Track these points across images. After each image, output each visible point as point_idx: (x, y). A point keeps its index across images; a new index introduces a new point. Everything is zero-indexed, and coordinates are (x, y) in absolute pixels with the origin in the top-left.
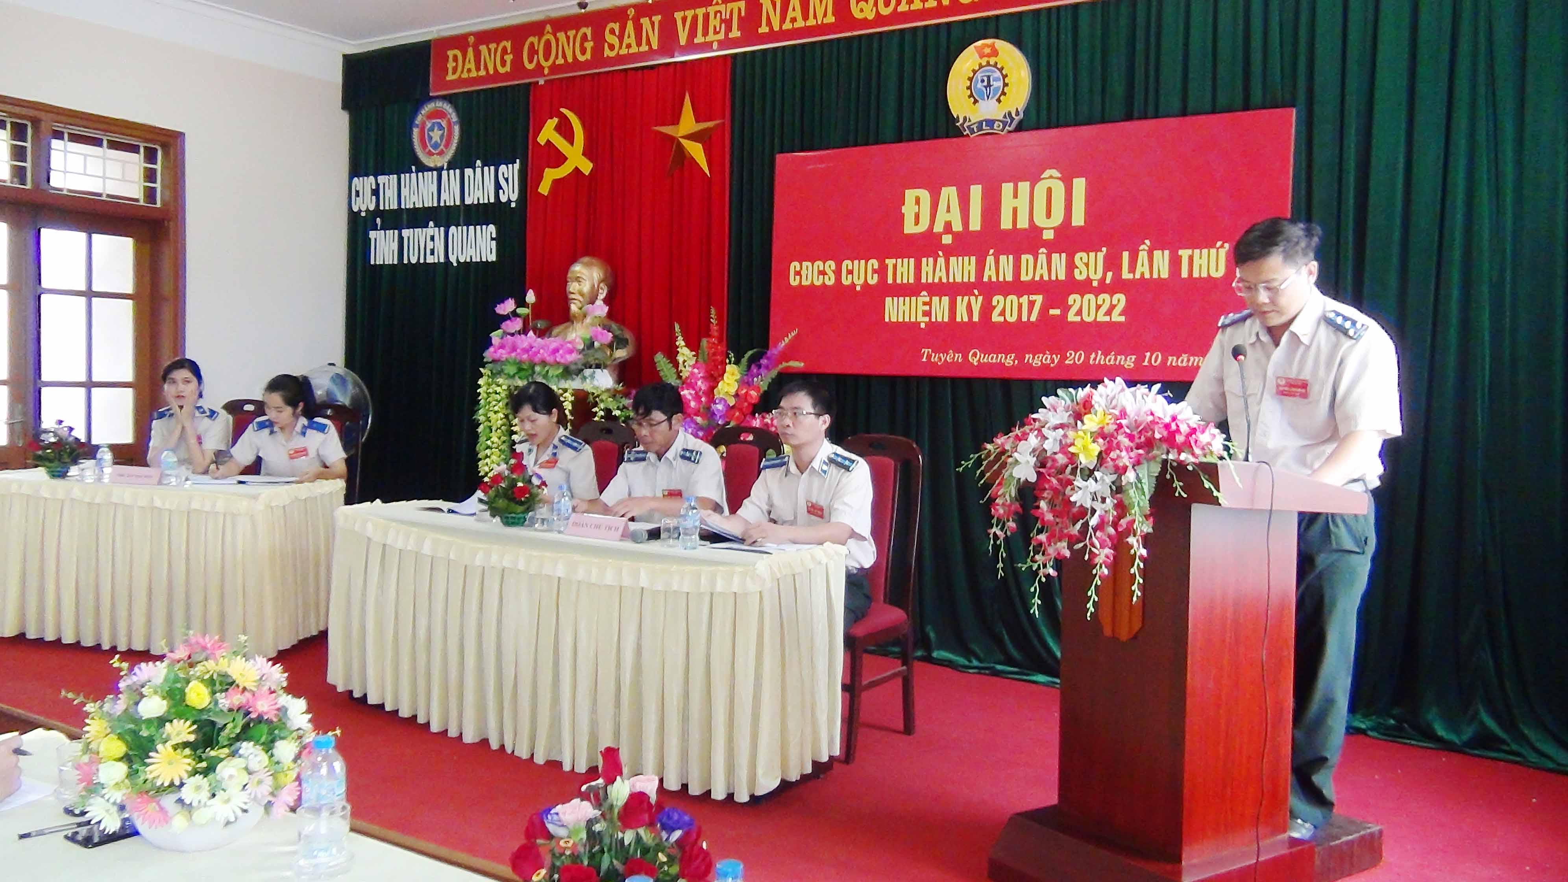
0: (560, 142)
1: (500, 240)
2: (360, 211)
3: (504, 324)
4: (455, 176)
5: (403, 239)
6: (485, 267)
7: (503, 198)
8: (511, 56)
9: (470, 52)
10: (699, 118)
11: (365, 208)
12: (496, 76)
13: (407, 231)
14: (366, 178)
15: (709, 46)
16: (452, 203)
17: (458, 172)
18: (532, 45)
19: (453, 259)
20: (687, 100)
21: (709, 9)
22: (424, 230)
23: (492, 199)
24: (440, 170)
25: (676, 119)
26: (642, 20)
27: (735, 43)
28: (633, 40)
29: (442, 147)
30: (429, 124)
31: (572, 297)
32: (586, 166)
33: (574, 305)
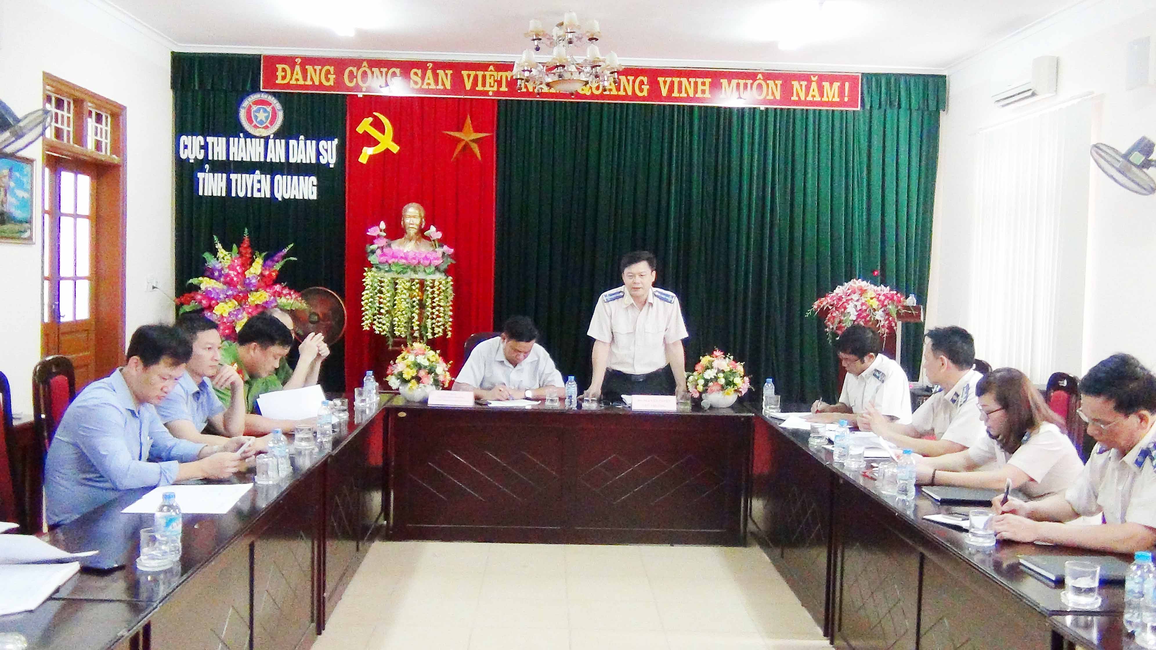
0: (374, 133)
1: (320, 186)
3: (375, 241)
4: (281, 144)
5: (231, 180)
6: (306, 202)
7: (323, 161)
8: (334, 76)
9: (298, 68)
10: (476, 131)
11: (194, 157)
12: (321, 86)
13: (235, 175)
14: (194, 137)
15: (486, 93)
16: (278, 161)
17: (283, 141)
18: (351, 72)
19: (278, 196)
20: (469, 121)
21: (486, 73)
22: (252, 175)
23: (314, 161)
24: (267, 139)
25: (460, 129)
26: (438, 71)
27: (504, 94)
28: (432, 81)
29: (267, 124)
30: (254, 108)
31: (411, 226)
32: (395, 149)
33: (412, 231)
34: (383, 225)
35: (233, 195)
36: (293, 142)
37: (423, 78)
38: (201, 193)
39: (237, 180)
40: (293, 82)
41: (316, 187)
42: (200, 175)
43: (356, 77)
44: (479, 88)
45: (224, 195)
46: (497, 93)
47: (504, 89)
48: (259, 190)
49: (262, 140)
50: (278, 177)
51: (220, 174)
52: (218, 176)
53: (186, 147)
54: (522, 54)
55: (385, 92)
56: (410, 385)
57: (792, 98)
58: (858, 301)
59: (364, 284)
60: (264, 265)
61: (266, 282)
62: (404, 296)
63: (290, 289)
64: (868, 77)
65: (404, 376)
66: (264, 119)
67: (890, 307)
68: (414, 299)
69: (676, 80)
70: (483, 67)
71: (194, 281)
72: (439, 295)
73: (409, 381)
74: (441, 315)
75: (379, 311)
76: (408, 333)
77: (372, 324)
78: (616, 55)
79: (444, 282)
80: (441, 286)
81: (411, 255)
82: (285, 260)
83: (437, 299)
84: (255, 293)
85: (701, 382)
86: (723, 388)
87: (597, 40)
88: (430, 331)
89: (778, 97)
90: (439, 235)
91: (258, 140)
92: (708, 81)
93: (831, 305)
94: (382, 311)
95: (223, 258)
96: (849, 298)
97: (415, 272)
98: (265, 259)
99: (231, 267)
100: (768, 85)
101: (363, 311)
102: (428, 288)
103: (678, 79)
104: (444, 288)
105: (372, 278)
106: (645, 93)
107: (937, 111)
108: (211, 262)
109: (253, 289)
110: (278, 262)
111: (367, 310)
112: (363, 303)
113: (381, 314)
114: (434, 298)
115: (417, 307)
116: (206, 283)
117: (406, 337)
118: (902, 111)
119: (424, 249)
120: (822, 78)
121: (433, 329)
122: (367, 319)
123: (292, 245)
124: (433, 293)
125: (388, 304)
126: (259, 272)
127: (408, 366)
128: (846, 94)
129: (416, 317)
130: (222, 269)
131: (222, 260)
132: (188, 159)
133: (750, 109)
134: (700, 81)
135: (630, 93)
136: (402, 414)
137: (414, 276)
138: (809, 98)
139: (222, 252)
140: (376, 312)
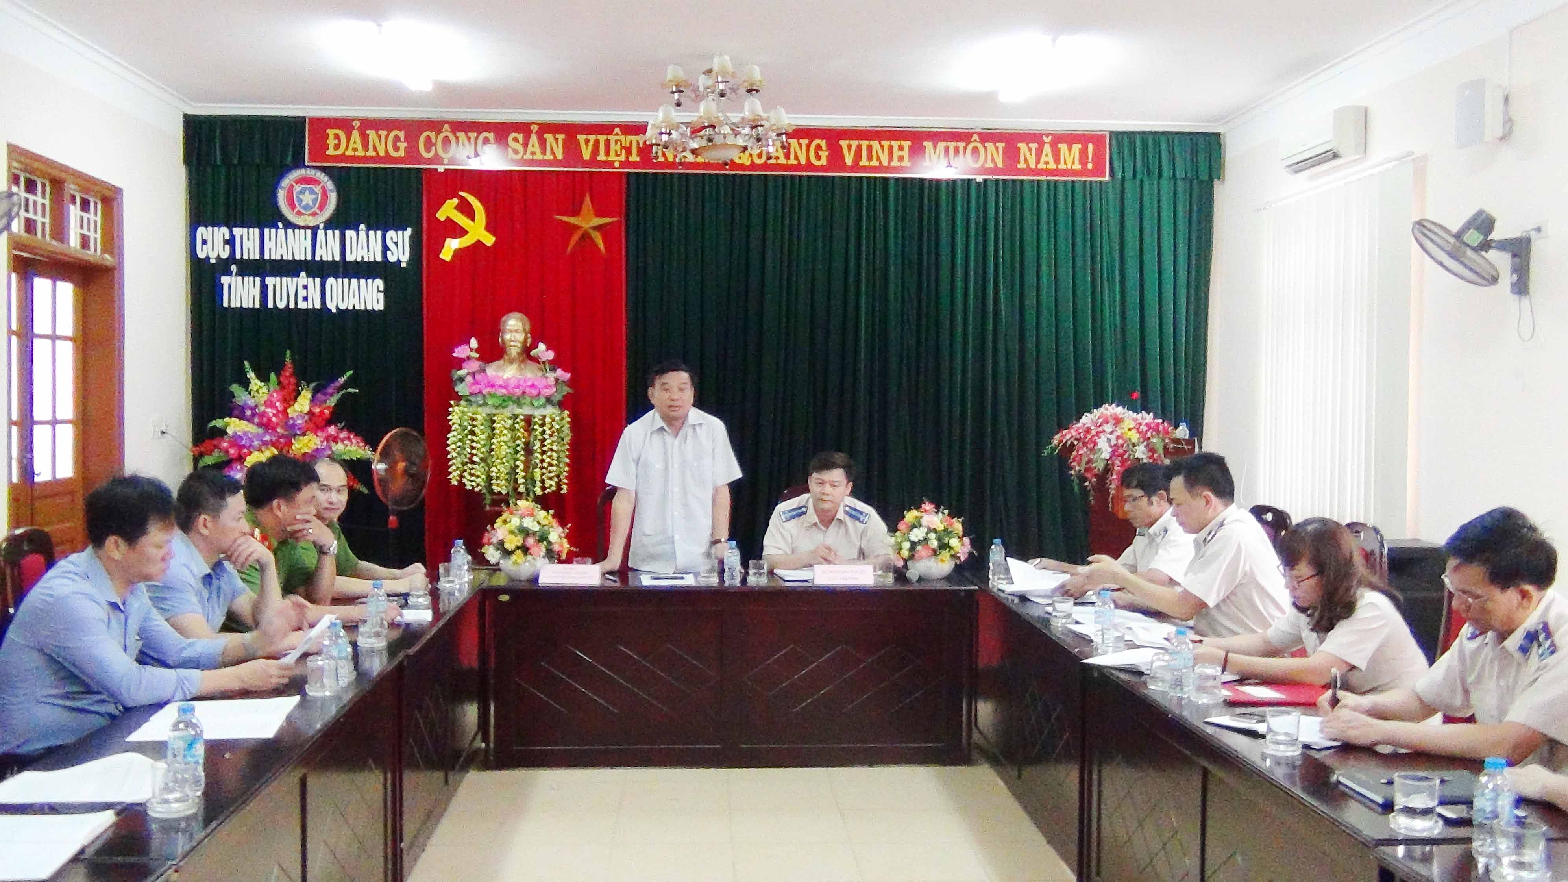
0: (461, 220)
1: (388, 292)
3: (464, 365)
4: (334, 236)
5: (267, 286)
6: (369, 314)
7: (392, 258)
8: (405, 144)
9: (355, 134)
10: (599, 214)
11: (216, 255)
12: (388, 158)
13: (273, 278)
14: (216, 229)
15: (610, 164)
16: (330, 259)
17: (337, 232)
18: (428, 138)
19: (332, 307)
20: (587, 200)
21: (610, 137)
22: (295, 279)
23: (379, 259)
24: (315, 230)
25: (576, 213)
26: (546, 136)
27: (634, 165)
28: (537, 148)
29: (315, 209)
30: (298, 188)
31: (512, 343)
32: (489, 240)
33: (514, 350)
34: (474, 343)
35: (270, 305)
36: (350, 234)
37: (525, 145)
38: (225, 304)
39: (274, 286)
40: (349, 153)
41: (381, 295)
42: (225, 280)
43: (435, 145)
44: (602, 157)
45: (257, 305)
46: (623, 164)
47: (635, 158)
48: (305, 299)
49: (309, 232)
50: (331, 281)
51: (252, 278)
52: (249, 280)
53: (204, 242)
54: (657, 110)
55: (474, 165)
56: (514, 557)
57: (1019, 166)
58: (1111, 433)
59: (451, 423)
60: (313, 400)
61: (316, 423)
62: (503, 438)
63: (350, 431)
64: (1117, 136)
65: (507, 546)
66: (311, 204)
67: (1155, 440)
68: (518, 442)
69: (864, 143)
70: (606, 129)
71: (218, 423)
72: (551, 436)
73: (513, 552)
74: (555, 462)
75: (470, 459)
76: (510, 488)
77: (462, 477)
78: (783, 111)
79: (557, 418)
80: (554, 423)
81: (513, 383)
82: (341, 393)
83: (548, 441)
84: (301, 438)
85: (907, 545)
86: (935, 553)
87: (757, 91)
88: (538, 484)
89: (1000, 164)
90: (551, 355)
91: (302, 231)
92: (906, 144)
93: (1076, 439)
94: (475, 459)
95: (257, 391)
96: (1101, 429)
97: (519, 404)
98: (315, 392)
99: (269, 404)
100: (986, 148)
101: (450, 460)
102: (536, 427)
103: (867, 142)
104: (557, 427)
105: (460, 415)
106: (823, 162)
107: (1211, 180)
108: (241, 396)
109: (298, 432)
110: (332, 395)
111: (453, 458)
112: (449, 449)
113: (473, 462)
114: (545, 440)
115: (522, 452)
116: (234, 426)
117: (508, 493)
118: (1164, 182)
119: (531, 373)
120: (1059, 139)
121: (543, 481)
122: (455, 471)
123: (351, 372)
124: (543, 432)
125: (483, 449)
126: (306, 409)
127: (512, 532)
128: (1090, 160)
129: (522, 466)
130: (256, 406)
131: (256, 394)
132: (208, 258)
133: (963, 180)
134: (896, 144)
135: (803, 161)
136: (505, 598)
137: (518, 411)
138: (1042, 166)
139: (255, 383)
140: (467, 460)
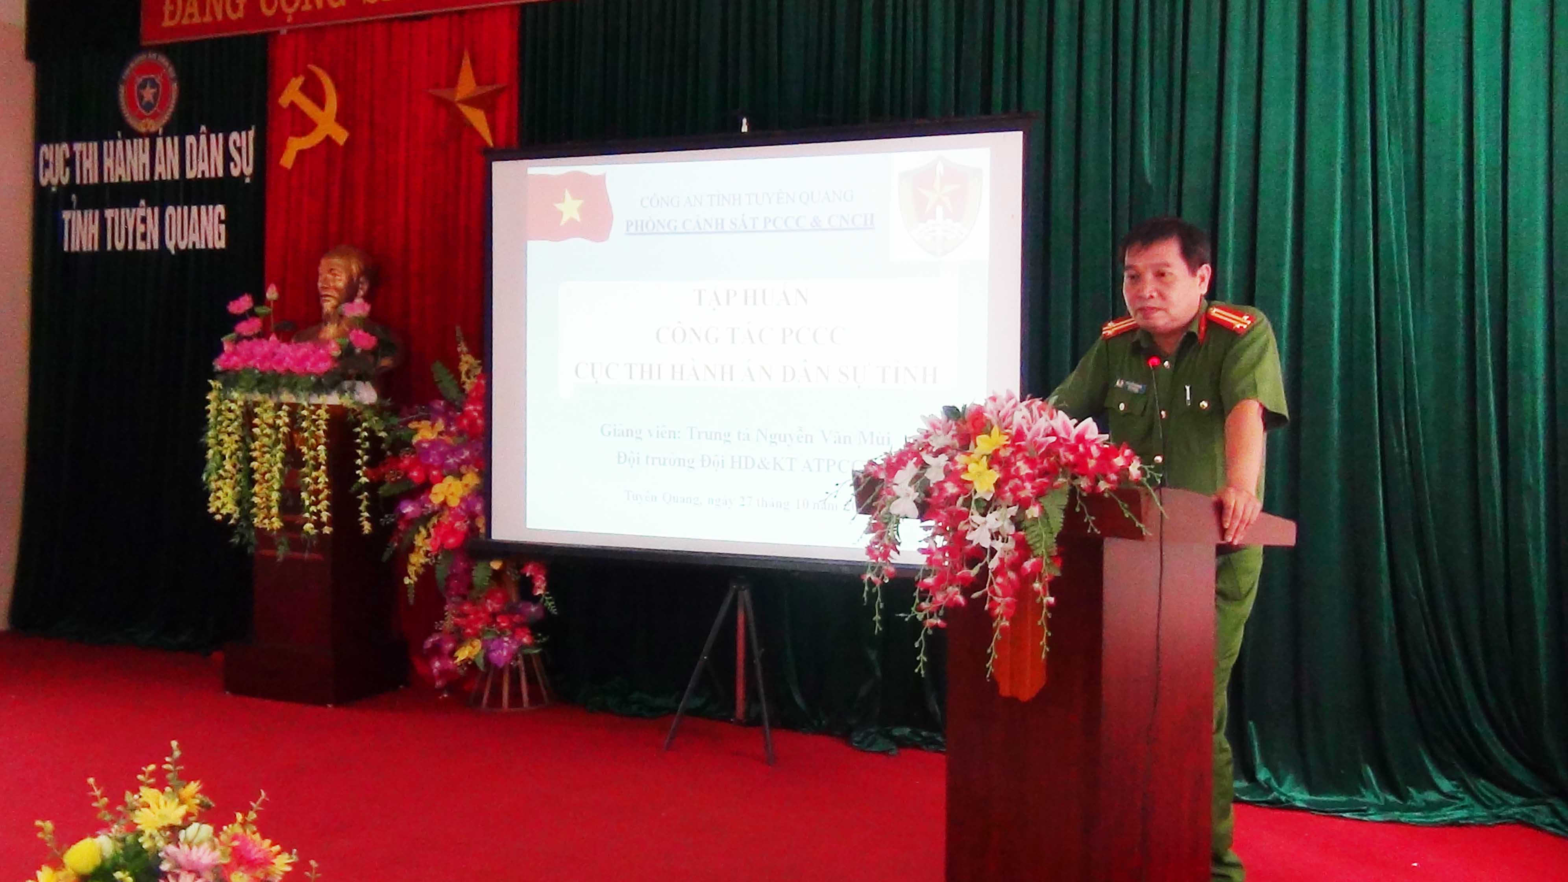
0: (307, 106)
1: (229, 222)
2: (50, 184)
3: (240, 326)
4: (173, 145)
5: (106, 220)
6: (210, 255)
7: (235, 172)
11: (56, 182)
12: (227, 23)
13: (112, 210)
14: (57, 146)
16: (170, 177)
17: (176, 139)
19: (171, 245)
20: (466, 59)
22: (134, 210)
23: (221, 173)
24: (153, 137)
25: (452, 81)
29: (156, 108)
30: (139, 80)
31: (324, 293)
32: (340, 135)
33: (327, 303)
35: (109, 247)
36: (190, 139)
38: (66, 249)
39: (113, 219)
40: (185, 21)
41: (223, 227)
42: (66, 215)
48: (144, 237)
49: (147, 141)
50: (170, 210)
51: (91, 211)
52: (88, 213)
53: (46, 165)
66: (152, 101)
91: (141, 140)
105: (217, 403)
